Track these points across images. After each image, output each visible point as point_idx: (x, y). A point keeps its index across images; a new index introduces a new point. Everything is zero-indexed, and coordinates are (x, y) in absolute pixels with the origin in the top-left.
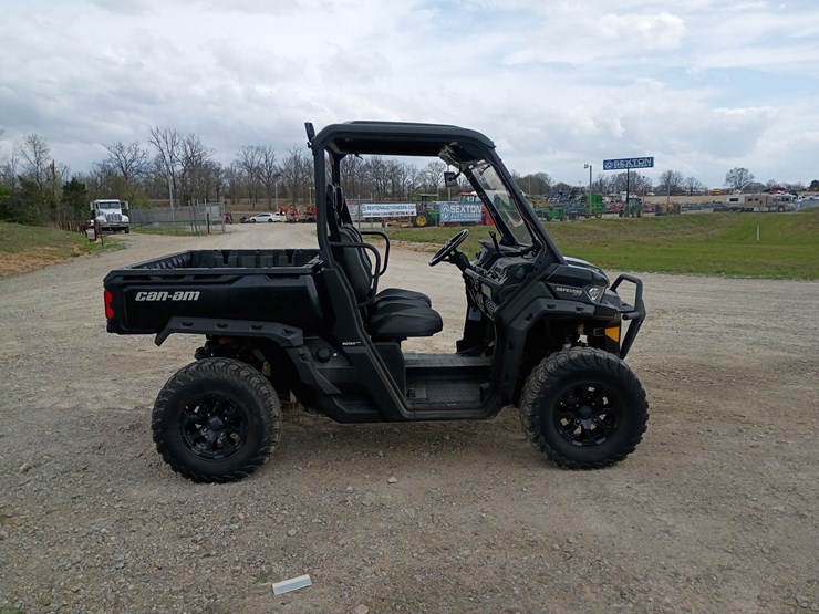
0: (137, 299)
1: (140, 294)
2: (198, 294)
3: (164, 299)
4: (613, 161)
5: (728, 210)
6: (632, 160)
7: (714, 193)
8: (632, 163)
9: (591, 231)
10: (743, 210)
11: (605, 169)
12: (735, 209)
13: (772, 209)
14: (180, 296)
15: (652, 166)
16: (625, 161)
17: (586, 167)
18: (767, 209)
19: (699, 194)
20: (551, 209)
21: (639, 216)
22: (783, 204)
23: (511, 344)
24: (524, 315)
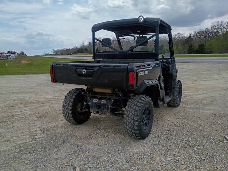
2: (148, 71)
3: (144, 74)
18: (2, 59)
22: (7, 57)
23: (174, 80)
24: (175, 72)
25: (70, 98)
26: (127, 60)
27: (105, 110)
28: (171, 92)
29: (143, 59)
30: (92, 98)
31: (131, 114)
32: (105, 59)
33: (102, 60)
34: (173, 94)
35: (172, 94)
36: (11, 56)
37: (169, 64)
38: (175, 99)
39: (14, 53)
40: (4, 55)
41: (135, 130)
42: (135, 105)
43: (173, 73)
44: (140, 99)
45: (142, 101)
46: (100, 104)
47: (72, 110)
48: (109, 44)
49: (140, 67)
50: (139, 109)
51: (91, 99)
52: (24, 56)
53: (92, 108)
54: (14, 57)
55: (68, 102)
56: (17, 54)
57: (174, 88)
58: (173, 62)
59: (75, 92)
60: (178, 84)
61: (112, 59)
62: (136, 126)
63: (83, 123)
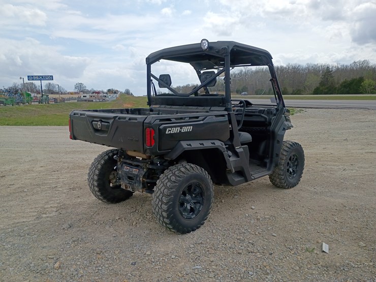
0: (167, 133)
1: (168, 130)
2: (192, 127)
3: (178, 132)
4: (33, 76)
5: (83, 101)
6: (42, 77)
7: (72, 93)
8: (43, 78)
9: (33, 110)
10: (89, 101)
11: (28, 80)
12: (86, 100)
13: (101, 100)
14: (185, 129)
15: (52, 80)
16: (39, 76)
17: (21, 78)
18: (98, 101)
19: (65, 94)
20: (7, 100)
21: (48, 103)
22: (104, 98)
23: (278, 141)
24: (282, 128)
25: (97, 163)
26: (188, 109)
27: (137, 185)
28: (271, 162)
29: (209, 108)
30: (124, 165)
31: (159, 192)
32: (162, 106)
33: (158, 108)
34: (277, 165)
35: (273, 165)
36: (110, 96)
37: (271, 116)
38: (281, 175)
39: (116, 92)
40: (100, 95)
41: (164, 217)
42: (168, 178)
43: (276, 130)
44: (179, 170)
45: (181, 174)
46: (131, 174)
47: (97, 181)
48: (167, 84)
49: (171, 121)
50: (171, 185)
51: (122, 165)
52: (129, 96)
53: (123, 179)
54: (115, 99)
55: (95, 168)
56: (119, 93)
57: (277, 155)
58: (281, 110)
59: (107, 155)
60: (289, 148)
61: (170, 106)
62: (164, 211)
63: (120, 202)
